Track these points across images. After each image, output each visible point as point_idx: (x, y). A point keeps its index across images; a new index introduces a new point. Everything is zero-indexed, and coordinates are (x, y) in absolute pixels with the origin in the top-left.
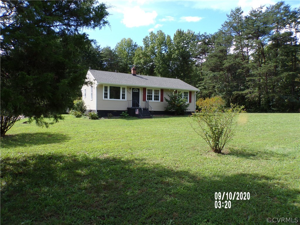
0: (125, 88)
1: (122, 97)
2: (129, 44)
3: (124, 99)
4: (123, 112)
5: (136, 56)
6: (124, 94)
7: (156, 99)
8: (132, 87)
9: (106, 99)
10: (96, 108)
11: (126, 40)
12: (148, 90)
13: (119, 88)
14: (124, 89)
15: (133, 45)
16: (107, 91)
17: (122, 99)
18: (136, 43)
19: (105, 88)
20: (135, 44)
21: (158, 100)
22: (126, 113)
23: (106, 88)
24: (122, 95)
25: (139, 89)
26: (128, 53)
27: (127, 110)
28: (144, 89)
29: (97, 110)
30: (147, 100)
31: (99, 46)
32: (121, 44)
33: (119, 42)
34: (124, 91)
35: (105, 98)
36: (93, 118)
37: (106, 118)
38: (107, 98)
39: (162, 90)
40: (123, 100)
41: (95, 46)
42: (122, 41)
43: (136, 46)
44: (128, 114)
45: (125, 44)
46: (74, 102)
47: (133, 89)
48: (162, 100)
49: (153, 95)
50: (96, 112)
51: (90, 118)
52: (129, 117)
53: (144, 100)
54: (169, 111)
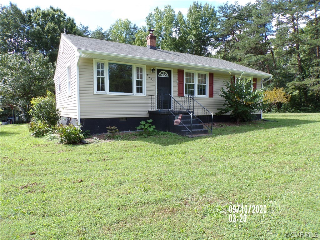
0: (141, 69)
1: (137, 88)
2: (126, 27)
3: (141, 91)
4: (143, 122)
5: (138, 40)
6: (141, 82)
7: (201, 91)
8: (157, 68)
9: (101, 92)
10: (77, 114)
11: (122, 21)
12: (187, 74)
13: (130, 68)
14: (139, 70)
15: (131, 28)
16: (103, 75)
17: (137, 92)
18: (135, 25)
19: (98, 68)
20: (134, 27)
21: (204, 94)
22: (150, 123)
23: (100, 66)
24: (137, 85)
25: (169, 72)
26: (126, 37)
27: (147, 116)
28: (180, 72)
29: (81, 119)
30: (185, 95)
31: (87, 28)
32: (116, 27)
33: (113, 24)
34: (140, 76)
35: (98, 89)
36: (69, 140)
37: (104, 139)
38: (103, 89)
39: (211, 75)
40: (139, 94)
41: (81, 28)
42: (117, 22)
43: (135, 28)
44: (154, 127)
45: (121, 26)
46: (32, 102)
47: (159, 71)
48: (211, 95)
49: (196, 84)
50: (79, 123)
51: (62, 142)
52: (157, 133)
53: (180, 94)
54: (224, 114)
